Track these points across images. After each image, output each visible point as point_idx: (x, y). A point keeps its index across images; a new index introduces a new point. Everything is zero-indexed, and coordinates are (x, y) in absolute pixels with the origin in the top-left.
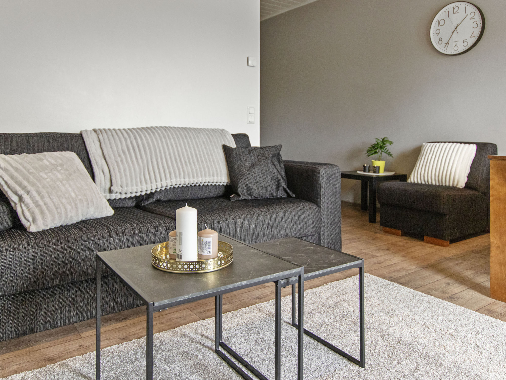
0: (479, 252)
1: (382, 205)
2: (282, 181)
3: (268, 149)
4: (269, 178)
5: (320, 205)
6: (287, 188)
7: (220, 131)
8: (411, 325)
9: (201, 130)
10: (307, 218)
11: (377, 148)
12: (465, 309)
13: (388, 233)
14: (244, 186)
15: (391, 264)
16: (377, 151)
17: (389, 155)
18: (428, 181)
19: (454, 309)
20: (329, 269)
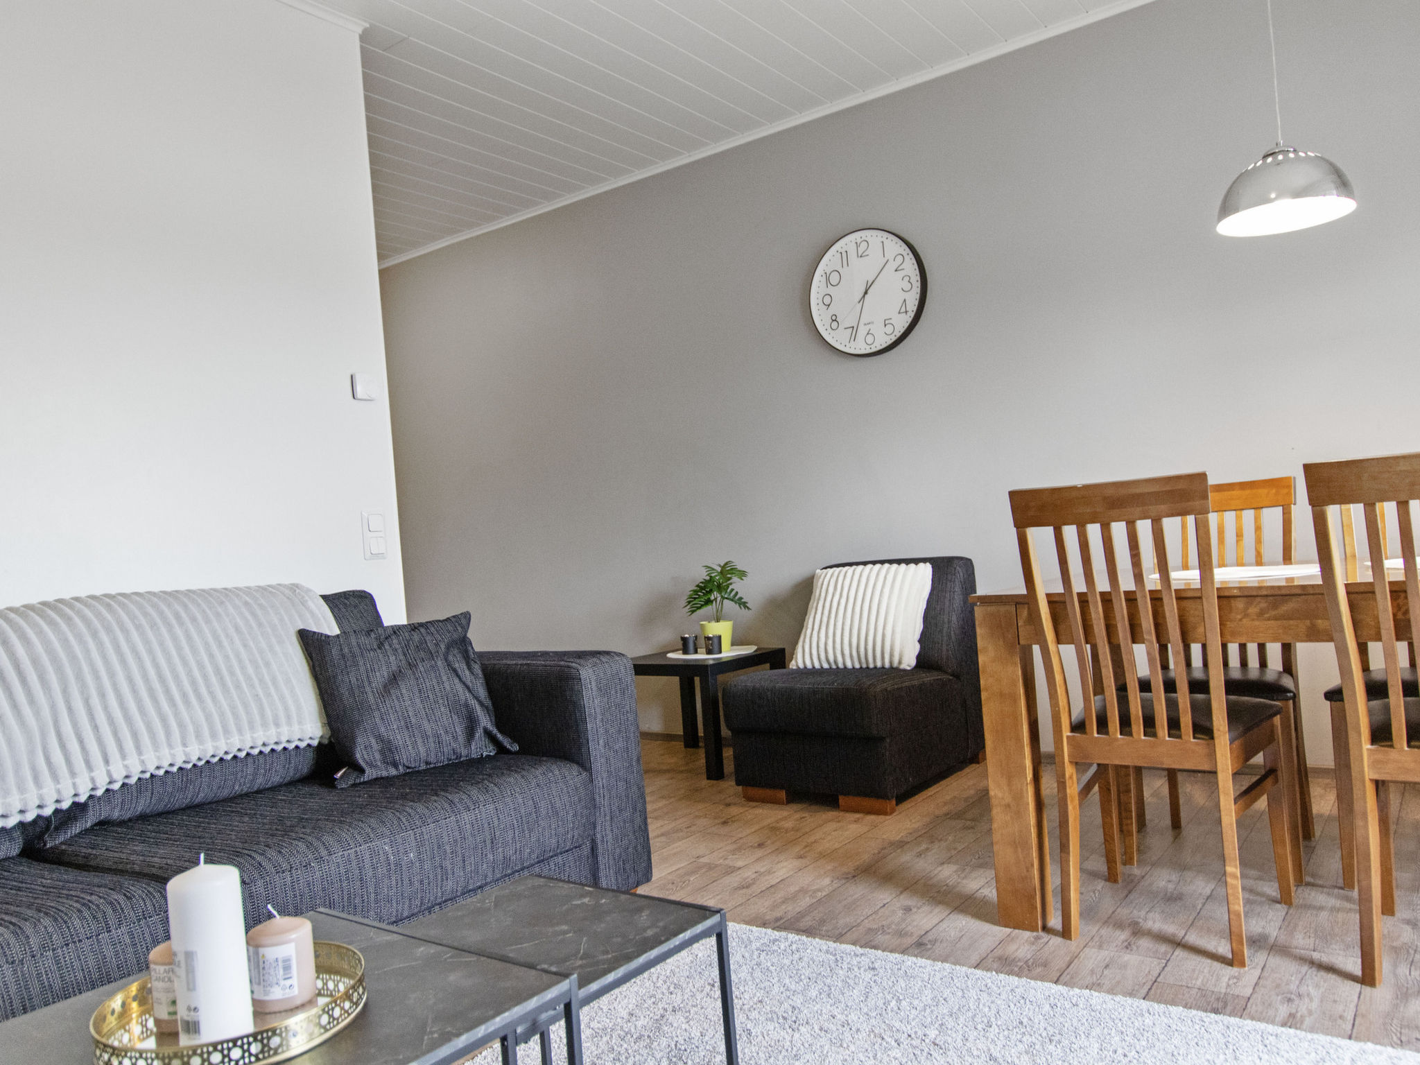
0: (958, 816)
1: (736, 732)
2: (479, 711)
3: (432, 629)
4: (443, 709)
5: (588, 766)
6: (495, 731)
7: (287, 592)
8: (841, 1040)
9: (226, 594)
10: (558, 805)
11: (711, 591)
12: (954, 967)
13: (757, 802)
14: (373, 741)
15: (773, 882)
16: (712, 598)
17: (740, 604)
18: (836, 662)
19: (930, 975)
20: (642, 960)
